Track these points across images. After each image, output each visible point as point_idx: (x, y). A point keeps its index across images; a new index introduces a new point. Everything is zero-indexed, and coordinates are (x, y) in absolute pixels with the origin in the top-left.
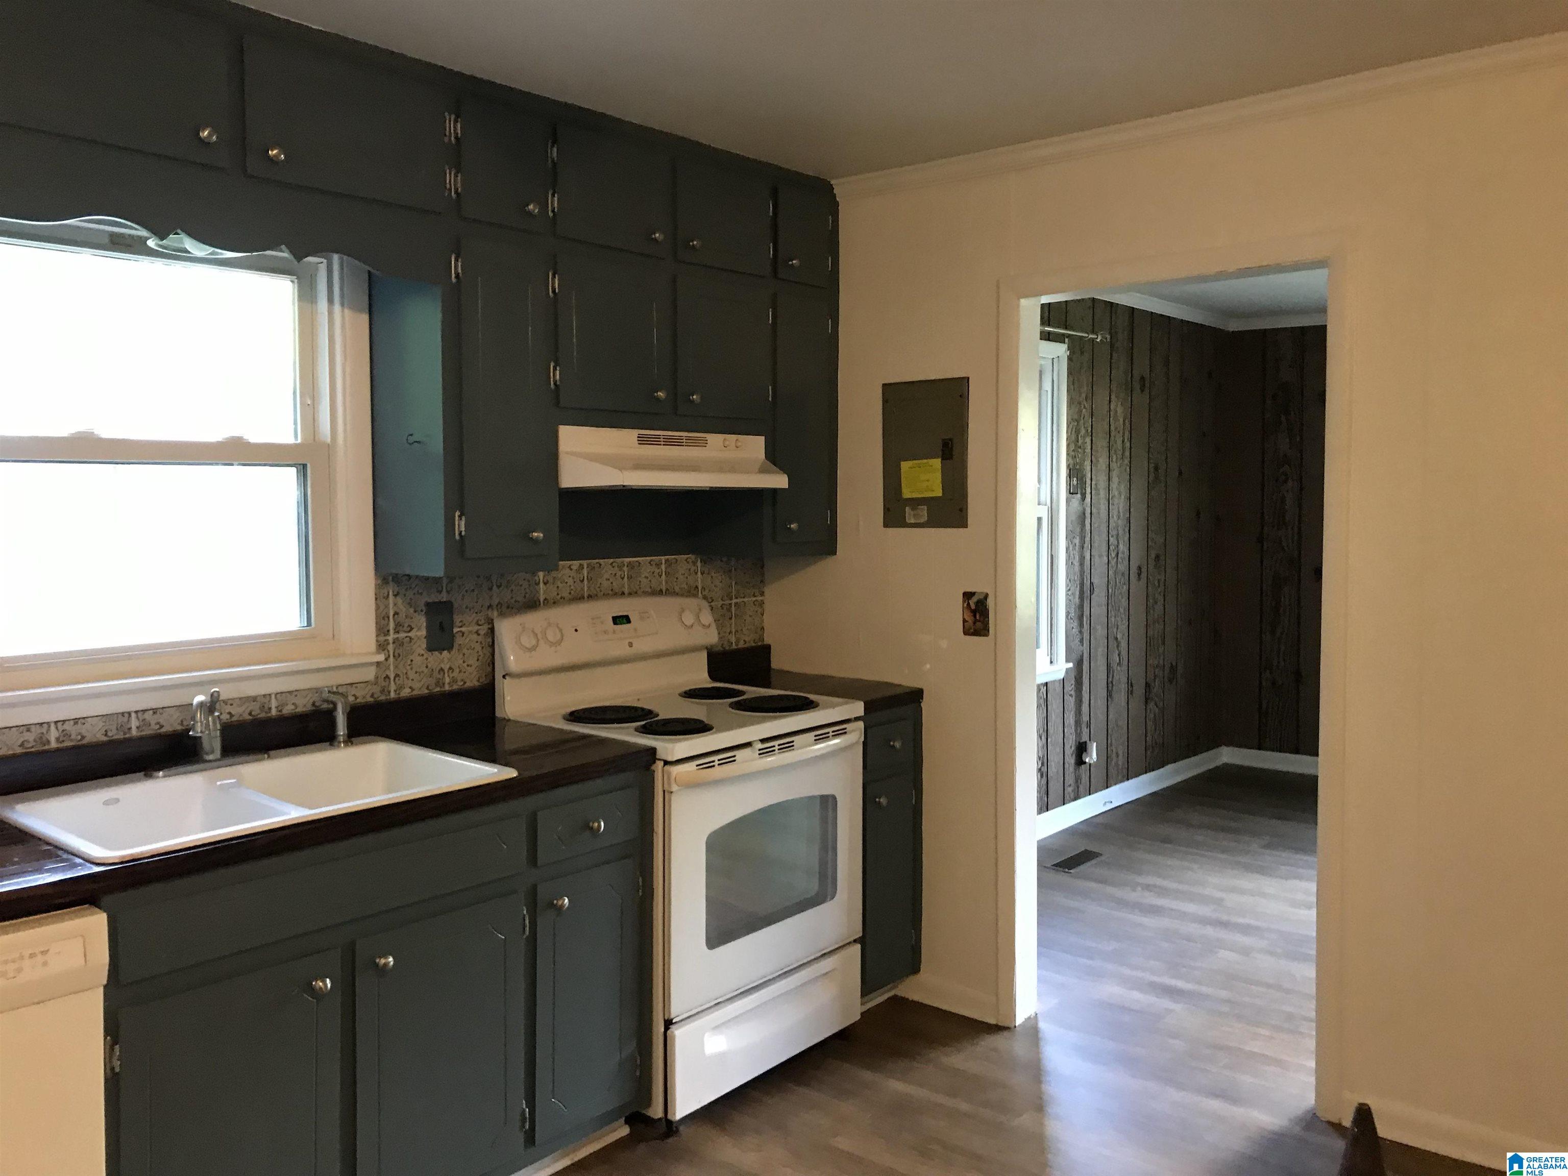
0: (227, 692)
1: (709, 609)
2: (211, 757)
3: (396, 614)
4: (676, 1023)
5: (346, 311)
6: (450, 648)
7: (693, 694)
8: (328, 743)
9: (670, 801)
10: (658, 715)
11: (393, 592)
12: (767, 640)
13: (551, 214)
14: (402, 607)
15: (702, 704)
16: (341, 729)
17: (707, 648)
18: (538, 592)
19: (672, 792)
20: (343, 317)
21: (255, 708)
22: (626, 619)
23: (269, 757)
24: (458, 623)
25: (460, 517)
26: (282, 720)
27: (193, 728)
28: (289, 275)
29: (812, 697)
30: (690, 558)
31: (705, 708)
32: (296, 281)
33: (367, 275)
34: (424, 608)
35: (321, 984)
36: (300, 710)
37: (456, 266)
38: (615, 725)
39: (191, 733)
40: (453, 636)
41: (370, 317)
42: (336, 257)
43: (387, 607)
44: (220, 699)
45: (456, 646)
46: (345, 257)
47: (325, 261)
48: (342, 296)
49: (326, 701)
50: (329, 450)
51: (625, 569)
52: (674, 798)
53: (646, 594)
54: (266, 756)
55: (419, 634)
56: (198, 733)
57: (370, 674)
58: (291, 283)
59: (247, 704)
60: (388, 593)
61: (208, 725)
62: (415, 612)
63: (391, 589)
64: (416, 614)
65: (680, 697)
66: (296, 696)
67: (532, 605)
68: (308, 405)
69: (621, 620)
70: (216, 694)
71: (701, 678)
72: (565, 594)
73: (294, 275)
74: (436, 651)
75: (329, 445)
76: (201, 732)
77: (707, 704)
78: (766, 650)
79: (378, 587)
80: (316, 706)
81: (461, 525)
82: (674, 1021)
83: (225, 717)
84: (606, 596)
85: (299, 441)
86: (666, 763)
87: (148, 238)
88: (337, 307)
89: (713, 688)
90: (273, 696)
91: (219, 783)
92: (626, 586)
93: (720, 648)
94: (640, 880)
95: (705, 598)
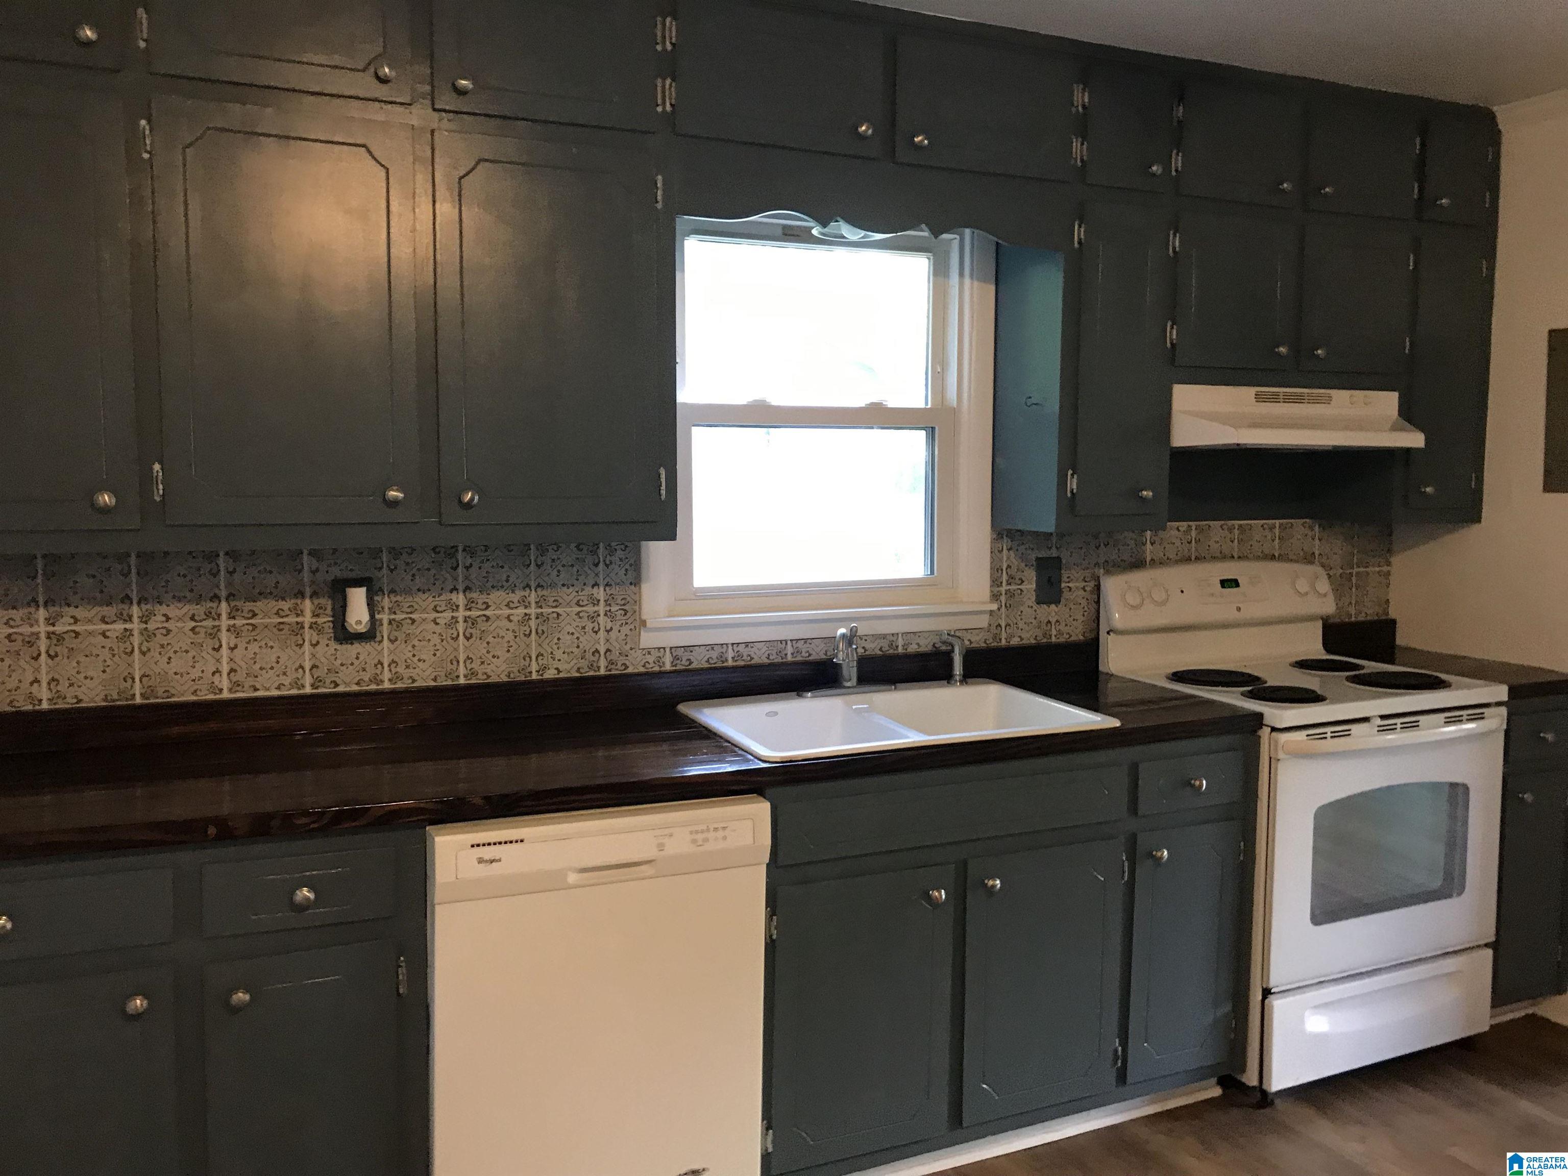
0: (864, 629)
1: (1326, 577)
2: (848, 684)
3: (1009, 567)
4: (1274, 993)
5: (976, 283)
6: (1057, 602)
7: (1303, 665)
8: (945, 682)
9: (1276, 769)
10: (1266, 682)
11: (1007, 546)
12: (1393, 614)
13: (1174, 173)
14: (1014, 560)
15: (1315, 675)
16: (958, 669)
17: (1322, 619)
18: (1144, 552)
19: (1279, 760)
20: (972, 288)
21: (885, 644)
22: (1234, 583)
23: (895, 688)
24: (1065, 578)
25: (1072, 475)
26: (907, 657)
27: (836, 656)
28: (925, 252)
29: (1443, 676)
30: (1306, 522)
31: (1317, 679)
32: (932, 257)
33: (994, 248)
34: (1034, 563)
35: (937, 894)
36: (923, 649)
37: (1079, 232)
38: (1220, 688)
39: (834, 660)
40: (1061, 592)
41: (996, 288)
42: (968, 231)
43: (1001, 560)
44: (857, 635)
45: (1063, 600)
46: (976, 231)
47: (958, 237)
48: (972, 270)
49: (944, 643)
50: (954, 413)
51: (1236, 532)
52: (1281, 766)
53: (1258, 558)
54: (893, 687)
55: (1030, 586)
56: (840, 660)
57: (983, 621)
58: (927, 260)
59: (878, 641)
60: (1003, 547)
61: (847, 654)
62: (1026, 566)
63: (1006, 543)
64: (1027, 568)
65: (1290, 667)
66: (919, 636)
67: (1138, 564)
68: (938, 372)
69: (1229, 583)
70: (854, 629)
71: (1315, 649)
72: (1172, 556)
73: (930, 253)
74: (1045, 604)
75: (955, 408)
76: (843, 660)
77: (1321, 676)
78: (1390, 625)
79: (994, 541)
80: (935, 647)
81: (1073, 484)
82: (1272, 991)
83: (861, 651)
84: (1214, 558)
85: (929, 406)
86: (1274, 729)
87: (813, 228)
88: (967, 281)
89: (1327, 660)
90: (900, 635)
91: (854, 707)
92: (1236, 550)
93: (1337, 620)
94: (1242, 843)
95: (1323, 566)
